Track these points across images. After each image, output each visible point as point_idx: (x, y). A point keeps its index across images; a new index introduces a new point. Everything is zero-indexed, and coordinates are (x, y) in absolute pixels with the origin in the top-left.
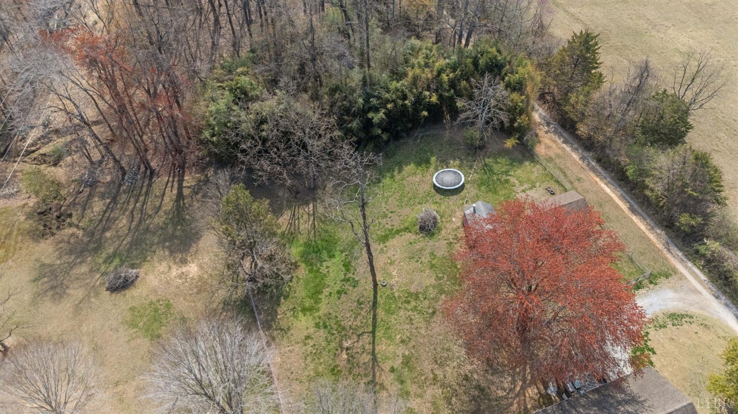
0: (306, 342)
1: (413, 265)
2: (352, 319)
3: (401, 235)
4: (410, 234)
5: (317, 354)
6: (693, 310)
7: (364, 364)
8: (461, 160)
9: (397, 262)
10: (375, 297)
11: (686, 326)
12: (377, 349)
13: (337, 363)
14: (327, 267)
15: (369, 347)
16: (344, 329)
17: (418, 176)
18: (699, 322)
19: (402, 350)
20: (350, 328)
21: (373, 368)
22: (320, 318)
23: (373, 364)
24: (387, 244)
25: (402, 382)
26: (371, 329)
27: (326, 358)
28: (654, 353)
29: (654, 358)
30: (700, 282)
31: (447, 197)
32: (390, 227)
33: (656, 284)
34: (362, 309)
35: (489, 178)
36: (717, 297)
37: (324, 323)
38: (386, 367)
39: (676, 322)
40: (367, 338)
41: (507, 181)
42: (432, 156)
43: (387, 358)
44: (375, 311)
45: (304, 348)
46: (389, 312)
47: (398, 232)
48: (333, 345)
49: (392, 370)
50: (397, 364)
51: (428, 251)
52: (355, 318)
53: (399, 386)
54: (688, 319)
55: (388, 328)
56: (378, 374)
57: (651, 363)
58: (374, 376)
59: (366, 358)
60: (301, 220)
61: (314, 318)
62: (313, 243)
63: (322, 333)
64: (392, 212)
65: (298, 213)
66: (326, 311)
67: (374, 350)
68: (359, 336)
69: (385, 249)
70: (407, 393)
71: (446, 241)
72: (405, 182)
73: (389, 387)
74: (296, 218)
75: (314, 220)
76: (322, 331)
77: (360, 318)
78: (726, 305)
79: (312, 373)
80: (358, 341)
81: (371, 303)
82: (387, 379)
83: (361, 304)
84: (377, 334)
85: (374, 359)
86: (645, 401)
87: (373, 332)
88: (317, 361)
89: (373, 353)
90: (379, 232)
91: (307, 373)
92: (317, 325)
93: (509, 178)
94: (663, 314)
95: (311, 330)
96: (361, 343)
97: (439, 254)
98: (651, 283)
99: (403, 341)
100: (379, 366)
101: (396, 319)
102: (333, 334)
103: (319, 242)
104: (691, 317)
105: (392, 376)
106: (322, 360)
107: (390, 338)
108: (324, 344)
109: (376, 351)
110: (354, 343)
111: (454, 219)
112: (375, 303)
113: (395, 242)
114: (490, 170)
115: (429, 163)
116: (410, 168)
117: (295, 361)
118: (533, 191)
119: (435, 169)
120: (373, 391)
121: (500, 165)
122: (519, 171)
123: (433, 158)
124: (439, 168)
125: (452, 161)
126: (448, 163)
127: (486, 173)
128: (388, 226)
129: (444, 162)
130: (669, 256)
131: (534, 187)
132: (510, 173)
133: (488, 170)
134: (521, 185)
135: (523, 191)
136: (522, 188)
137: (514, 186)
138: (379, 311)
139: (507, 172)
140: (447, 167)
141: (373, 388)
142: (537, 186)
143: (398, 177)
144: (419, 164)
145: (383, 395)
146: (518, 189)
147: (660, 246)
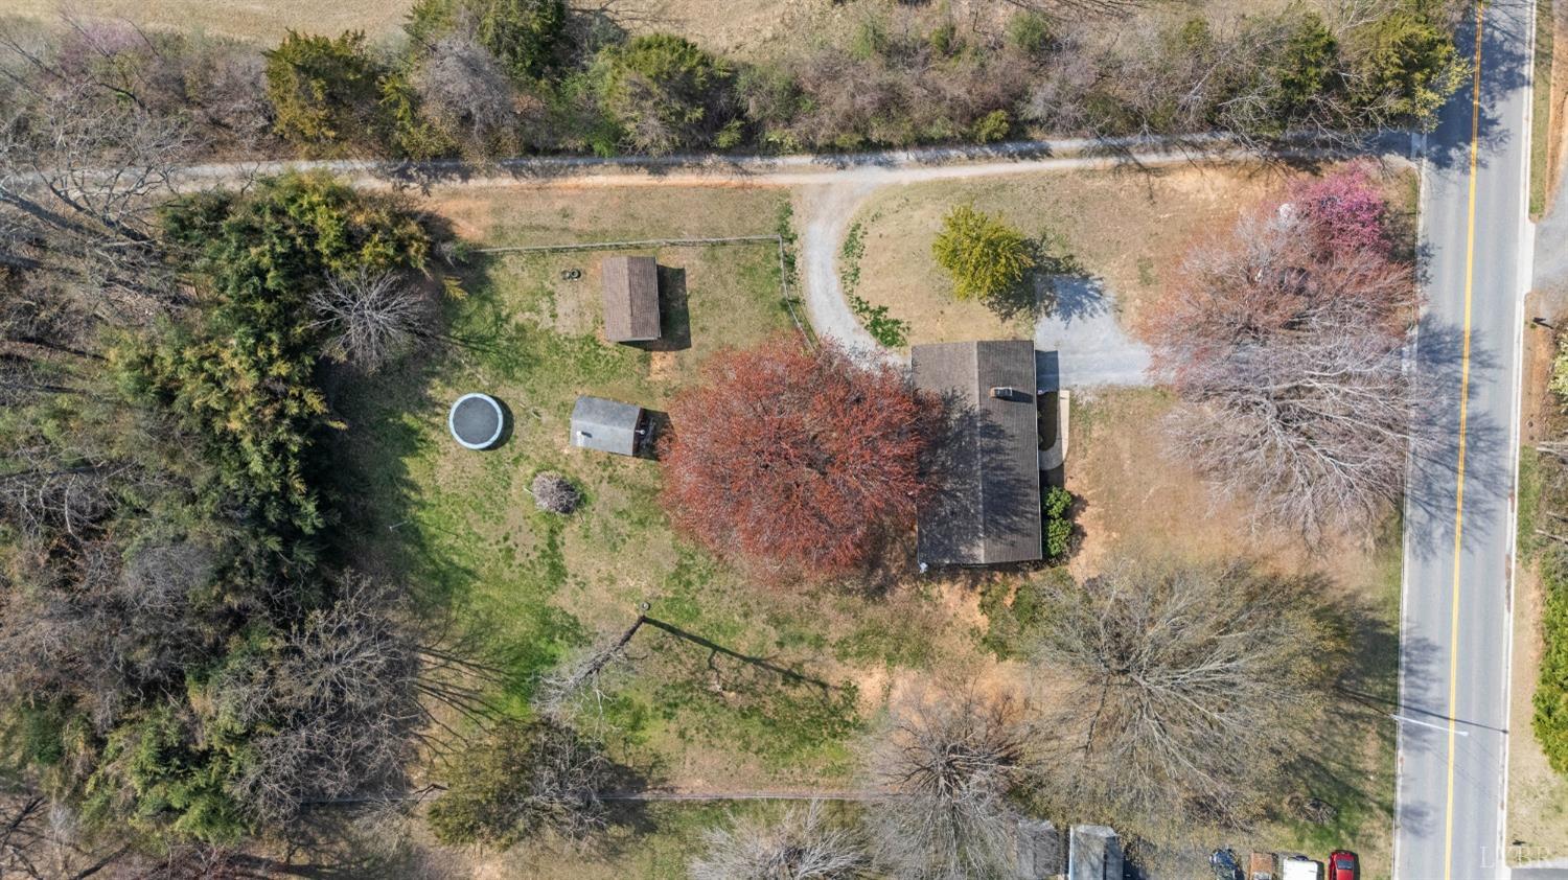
0: (688, 737)
1: (628, 548)
2: (680, 667)
3: (563, 544)
4: (567, 530)
5: (713, 729)
6: (851, 215)
7: (756, 676)
8: (434, 374)
9: (613, 572)
10: (661, 625)
11: (867, 242)
12: (743, 651)
13: (737, 707)
15: (735, 662)
16: (689, 682)
17: (441, 462)
18: (869, 221)
19: (758, 622)
20: (693, 674)
21: (767, 667)
22: (657, 709)
23: (763, 665)
24: (570, 570)
25: (801, 638)
26: (709, 650)
27: (723, 719)
28: (885, 309)
29: (891, 315)
30: (814, 171)
31: (512, 438)
32: (538, 554)
33: (795, 237)
34: (670, 649)
35: (498, 352)
36: (843, 167)
37: (669, 705)
38: (773, 650)
39: (857, 251)
40: (721, 660)
41: (520, 329)
42: (400, 418)
43: (762, 645)
44: (685, 635)
45: (696, 743)
46: (695, 615)
47: (552, 545)
48: (707, 704)
49: (781, 644)
50: (774, 634)
51: (611, 518)
52: (681, 662)
53: (806, 644)
54: (859, 233)
55: (719, 627)
56: (778, 665)
57: (896, 322)
58: (779, 670)
59: (749, 672)
60: (449, 682)
61: (654, 717)
62: (513, 678)
63: (683, 713)
64: (506, 539)
65: (431, 681)
66: (650, 697)
67: (742, 657)
68: (711, 667)
69: (579, 579)
70: (818, 638)
71: (605, 483)
72: (445, 490)
73: (801, 658)
74: (440, 688)
75: (461, 662)
76: (679, 712)
77: (683, 657)
78: (859, 163)
79: (739, 743)
80: (719, 672)
81: (668, 634)
82: (788, 657)
83: (662, 647)
84: (721, 644)
85: (757, 662)
86: (954, 391)
87: (716, 648)
88: (722, 732)
89: (746, 660)
90: (541, 575)
91: (734, 751)
92: (668, 716)
93: (513, 322)
94: (841, 258)
95: (673, 726)
96: (725, 670)
97: (624, 504)
98: (791, 241)
99: (746, 615)
100: (768, 659)
101: (709, 611)
102: (691, 698)
103: (515, 669)
104: (858, 226)
105: (789, 648)
106: (724, 726)
107: (734, 631)
108: (701, 715)
109: (746, 655)
110: (718, 677)
111: (566, 452)
112: (671, 629)
113: (571, 558)
114: (482, 340)
115: (415, 432)
116: (413, 467)
117: (711, 761)
118: (560, 301)
119: (435, 426)
120: (799, 679)
121: (475, 319)
122: (506, 296)
123: (407, 418)
124: (436, 420)
125: (430, 392)
126: (430, 399)
127: (484, 351)
128: (534, 556)
129: (426, 404)
130: (757, 181)
131: (551, 293)
132: (504, 314)
133: (478, 344)
134: (539, 312)
135: (554, 316)
136: (547, 314)
137: (536, 324)
138: (686, 628)
139: (498, 317)
140: (440, 405)
141: (793, 677)
142: (551, 287)
143: (428, 496)
144: (411, 450)
145: (809, 669)
146: (546, 322)
147: (736, 180)
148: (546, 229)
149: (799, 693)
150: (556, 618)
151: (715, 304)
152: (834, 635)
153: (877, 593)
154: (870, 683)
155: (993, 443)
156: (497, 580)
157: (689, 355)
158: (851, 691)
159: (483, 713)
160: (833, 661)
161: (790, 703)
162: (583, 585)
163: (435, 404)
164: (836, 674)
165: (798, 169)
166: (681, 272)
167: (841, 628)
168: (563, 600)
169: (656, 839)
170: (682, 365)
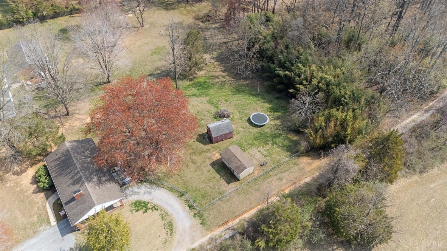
3: (213, 108)
4: (215, 111)
6: (177, 237)
8: (281, 125)
11: (164, 231)
17: (261, 109)
18: (168, 239)
24: (207, 104)
28: (144, 212)
29: (141, 212)
31: (247, 121)
33: (194, 216)
35: (268, 136)
39: (167, 225)
41: (267, 144)
47: (216, 107)
51: (204, 118)
54: (169, 232)
57: (137, 211)
60: (222, 78)
62: (206, 84)
64: (230, 103)
65: (227, 77)
69: (203, 104)
72: (255, 105)
74: (224, 77)
75: (222, 82)
90: (215, 101)
93: (270, 145)
94: (172, 220)
98: (195, 214)
104: (171, 235)
113: (209, 106)
114: (276, 137)
115: (274, 112)
116: (267, 105)
118: (261, 156)
119: (270, 115)
121: (282, 141)
122: (278, 150)
123: (279, 114)
124: (271, 117)
125: (279, 121)
126: (277, 120)
127: (272, 135)
128: (219, 103)
129: (278, 118)
130: (222, 229)
131: (265, 156)
132: (275, 145)
133: (274, 136)
134: (265, 150)
135: (259, 151)
136: (262, 151)
137: (263, 147)
139: (276, 144)
140: (273, 120)
142: (267, 158)
143: (258, 102)
144: (271, 108)
146: (260, 149)
147: (230, 224)
148: (282, 172)
150: (204, 96)
155: (75, 178)
156: (226, 96)
157: (208, 162)
162: (201, 103)
163: (275, 119)
166: (228, 183)
168: (204, 99)
169: (147, 74)
170: (209, 159)
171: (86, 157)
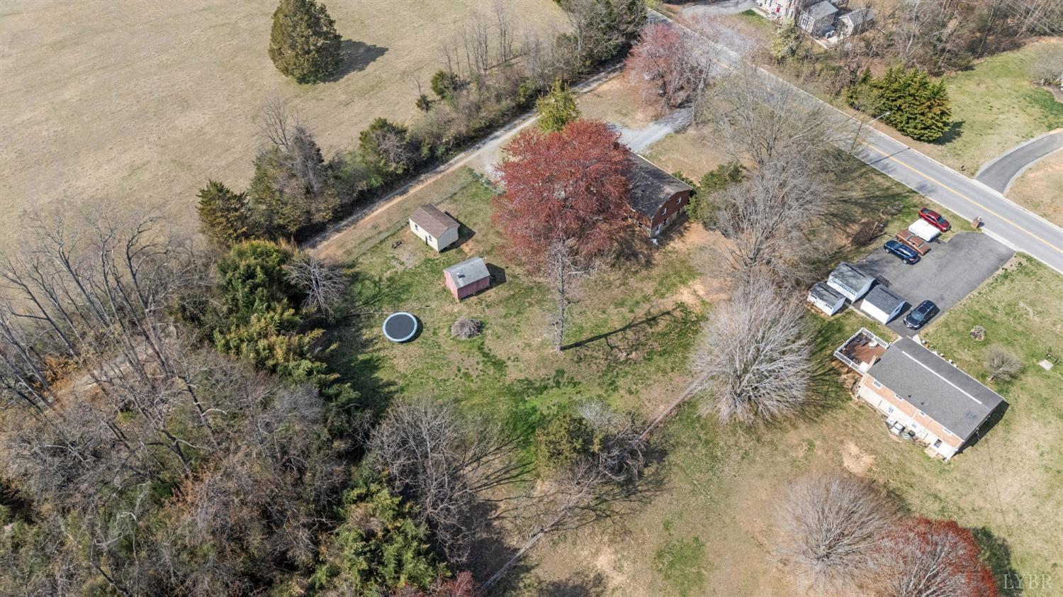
0: (634, 392)
1: (523, 327)
2: (598, 361)
3: (490, 350)
4: (487, 342)
5: (643, 378)
6: (497, 158)
7: (635, 334)
8: (360, 329)
9: (526, 341)
10: (571, 347)
12: (618, 327)
13: (642, 359)
14: (549, 408)
15: (620, 335)
16: (609, 366)
17: (395, 363)
19: (612, 310)
20: (606, 359)
21: (636, 325)
22: (607, 391)
23: (633, 326)
24: (504, 358)
25: (638, 303)
26: (603, 340)
27: (642, 369)
30: (467, 156)
31: (424, 325)
32: (481, 364)
33: (482, 175)
34: (585, 355)
35: (387, 296)
36: (479, 148)
37: (611, 384)
38: (631, 316)
40: (613, 340)
41: (389, 279)
42: (357, 359)
43: (624, 318)
44: (586, 342)
45: (641, 391)
46: (581, 330)
47: (486, 355)
48: (627, 369)
49: (632, 311)
50: (624, 310)
51: (503, 320)
52: (596, 358)
53: (641, 303)
55: (597, 325)
56: (639, 320)
58: (642, 322)
59: (630, 334)
60: (489, 473)
61: (609, 396)
62: (522, 438)
63: (620, 382)
64: (459, 370)
65: (478, 481)
66: (598, 388)
67: (621, 330)
68: (612, 348)
69: (512, 358)
70: (644, 297)
71: (486, 309)
72: (408, 373)
73: (646, 310)
74: (486, 481)
75: (486, 455)
76: (619, 383)
77: (595, 354)
78: (484, 144)
79: (660, 374)
80: (617, 347)
81: (578, 348)
82: (640, 313)
83: (581, 359)
84: (606, 332)
85: (629, 326)
87: (605, 336)
88: (647, 375)
89: (624, 329)
90: (491, 372)
91: (661, 378)
92: (616, 389)
93: (384, 279)
95: (622, 392)
96: (619, 343)
97: (503, 311)
98: (482, 177)
99: (604, 312)
100: (633, 321)
101: (586, 323)
102: (617, 373)
103: (519, 432)
105: (636, 310)
106: (645, 372)
107: (606, 321)
108: (630, 377)
109: (621, 327)
110: (620, 350)
111: (456, 310)
112: (577, 345)
113: (500, 352)
114: (374, 297)
115: (371, 359)
116: (382, 375)
117: (656, 392)
118: (401, 257)
119: (379, 350)
120: (654, 319)
121: (364, 291)
122: (372, 273)
123: (361, 357)
124: (377, 347)
125: (364, 337)
126: (367, 340)
127: (379, 300)
128: (480, 367)
129: (365, 344)
130: (449, 171)
131: (393, 257)
132: (377, 279)
133: (374, 300)
134: (394, 267)
135: (402, 264)
136: (398, 266)
137: (396, 272)
138: (583, 338)
139: (375, 283)
140: (375, 339)
141: (652, 320)
142: (391, 255)
143: (401, 383)
144: (376, 368)
145: (654, 311)
146: (400, 269)
148: (370, 238)
149: (662, 325)
150: (517, 388)
151: (471, 213)
152: (651, 292)
153: (649, 264)
154: (685, 296)
156: (472, 393)
157: (478, 236)
158: (681, 305)
159: (522, 473)
160: (661, 300)
161: (664, 335)
162: (517, 359)
163: (372, 341)
164: (668, 303)
165: (462, 159)
167: (649, 288)
168: (514, 374)
169: (672, 457)
170: (477, 241)
171: (636, 187)
